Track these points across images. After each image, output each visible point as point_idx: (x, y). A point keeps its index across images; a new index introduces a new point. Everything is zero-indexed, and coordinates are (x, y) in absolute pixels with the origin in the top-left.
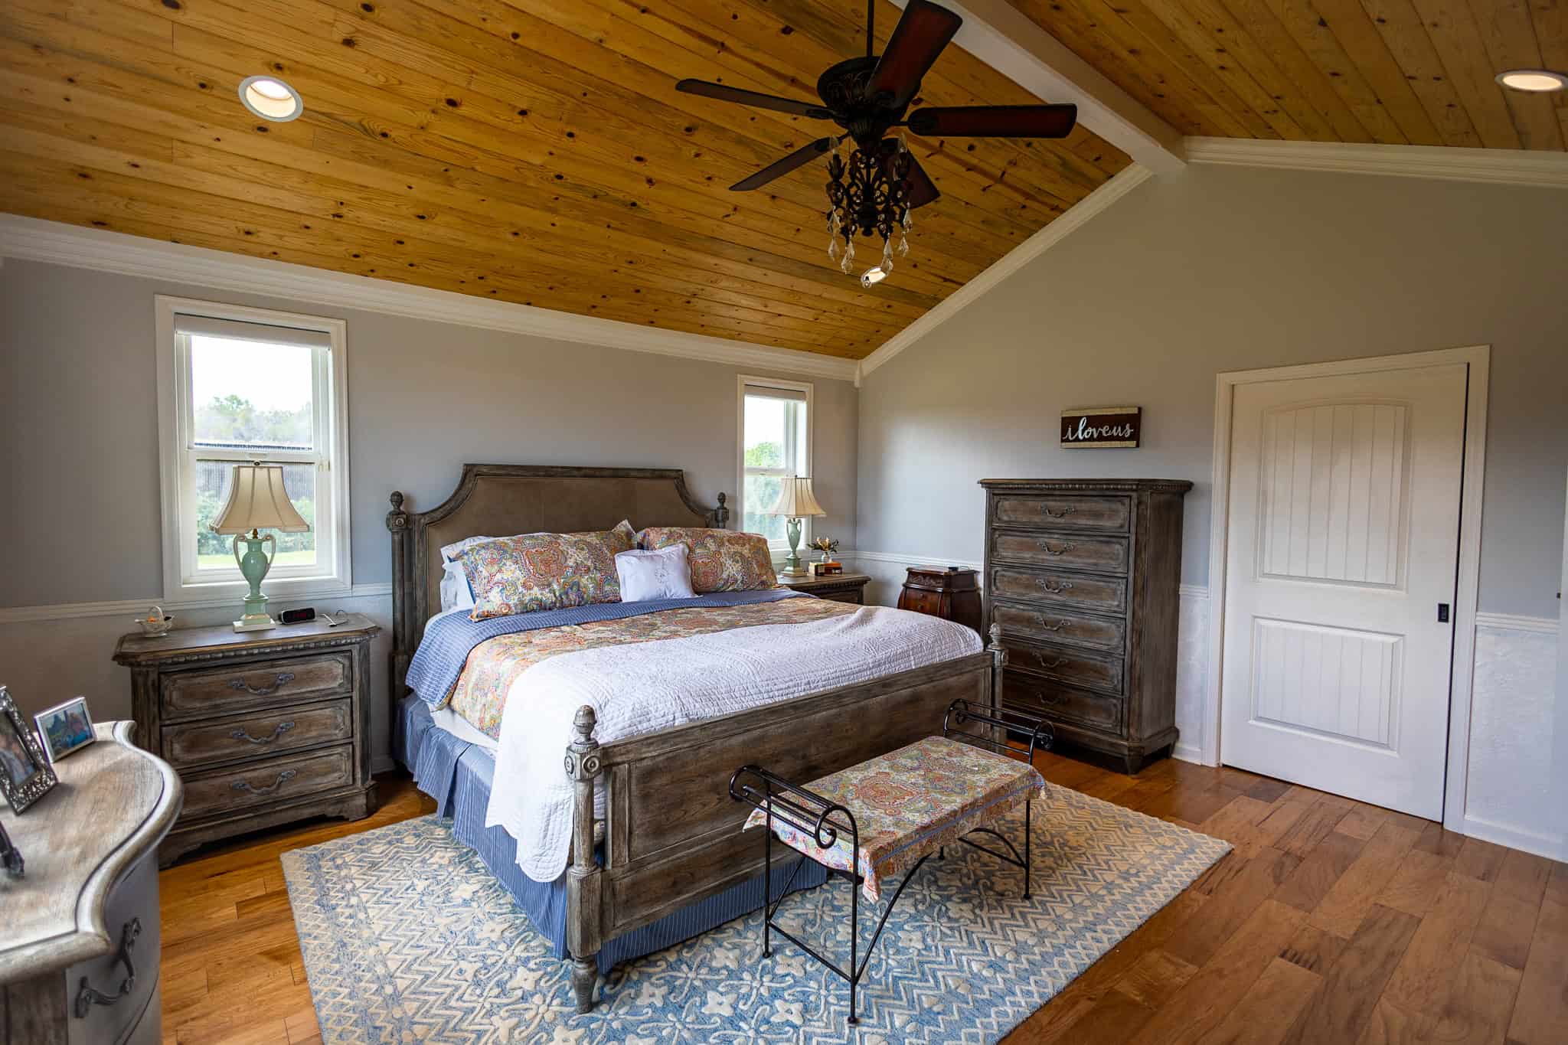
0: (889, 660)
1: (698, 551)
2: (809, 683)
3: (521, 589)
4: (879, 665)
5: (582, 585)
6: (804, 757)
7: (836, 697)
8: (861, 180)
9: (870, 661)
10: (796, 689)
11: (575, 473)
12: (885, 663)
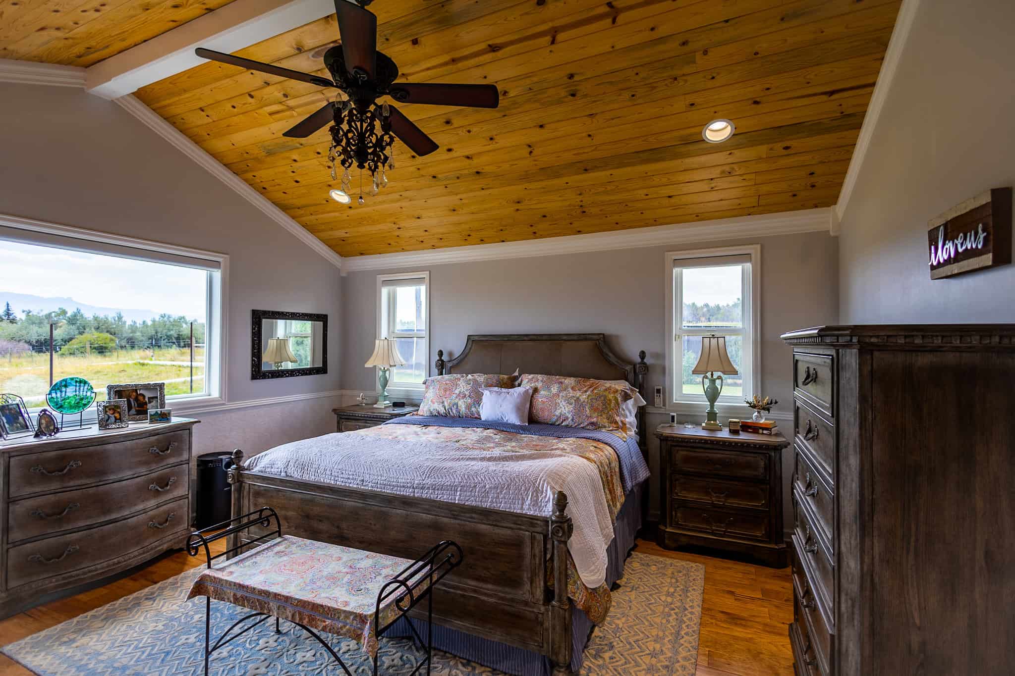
0: (434, 488)
1: (542, 392)
2: (363, 481)
3: (430, 403)
4: (422, 488)
5: (459, 405)
6: (338, 527)
7: (363, 495)
8: (356, 129)
9: (416, 482)
10: (352, 481)
11: (525, 338)
12: (428, 488)
